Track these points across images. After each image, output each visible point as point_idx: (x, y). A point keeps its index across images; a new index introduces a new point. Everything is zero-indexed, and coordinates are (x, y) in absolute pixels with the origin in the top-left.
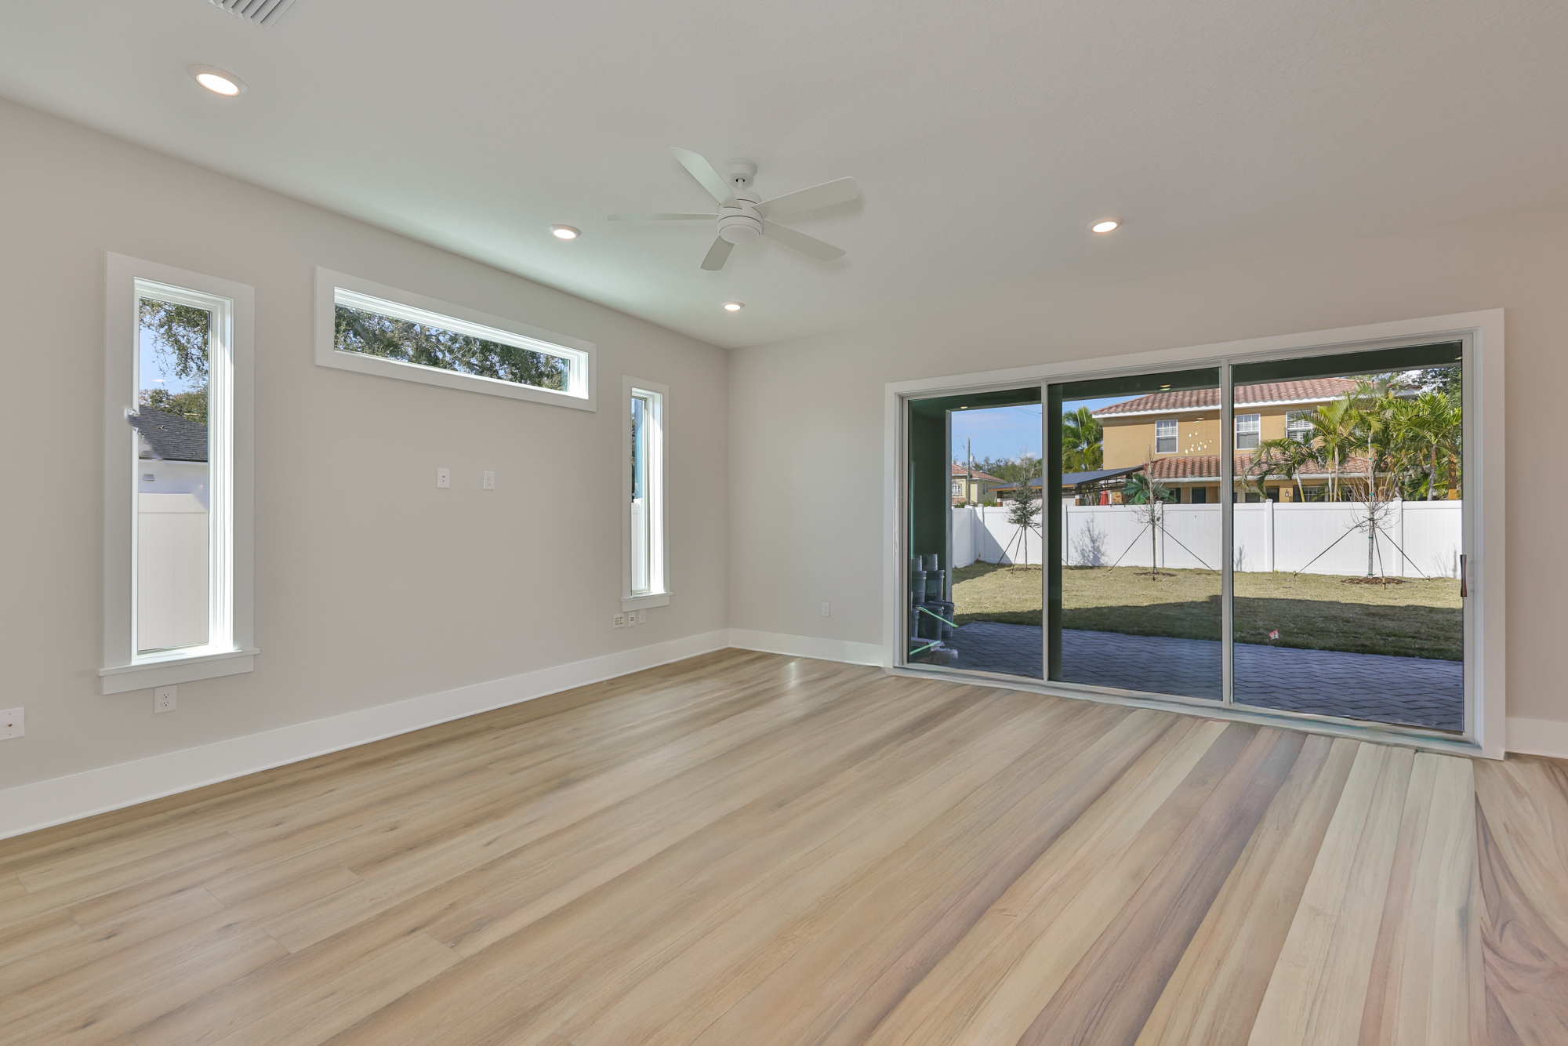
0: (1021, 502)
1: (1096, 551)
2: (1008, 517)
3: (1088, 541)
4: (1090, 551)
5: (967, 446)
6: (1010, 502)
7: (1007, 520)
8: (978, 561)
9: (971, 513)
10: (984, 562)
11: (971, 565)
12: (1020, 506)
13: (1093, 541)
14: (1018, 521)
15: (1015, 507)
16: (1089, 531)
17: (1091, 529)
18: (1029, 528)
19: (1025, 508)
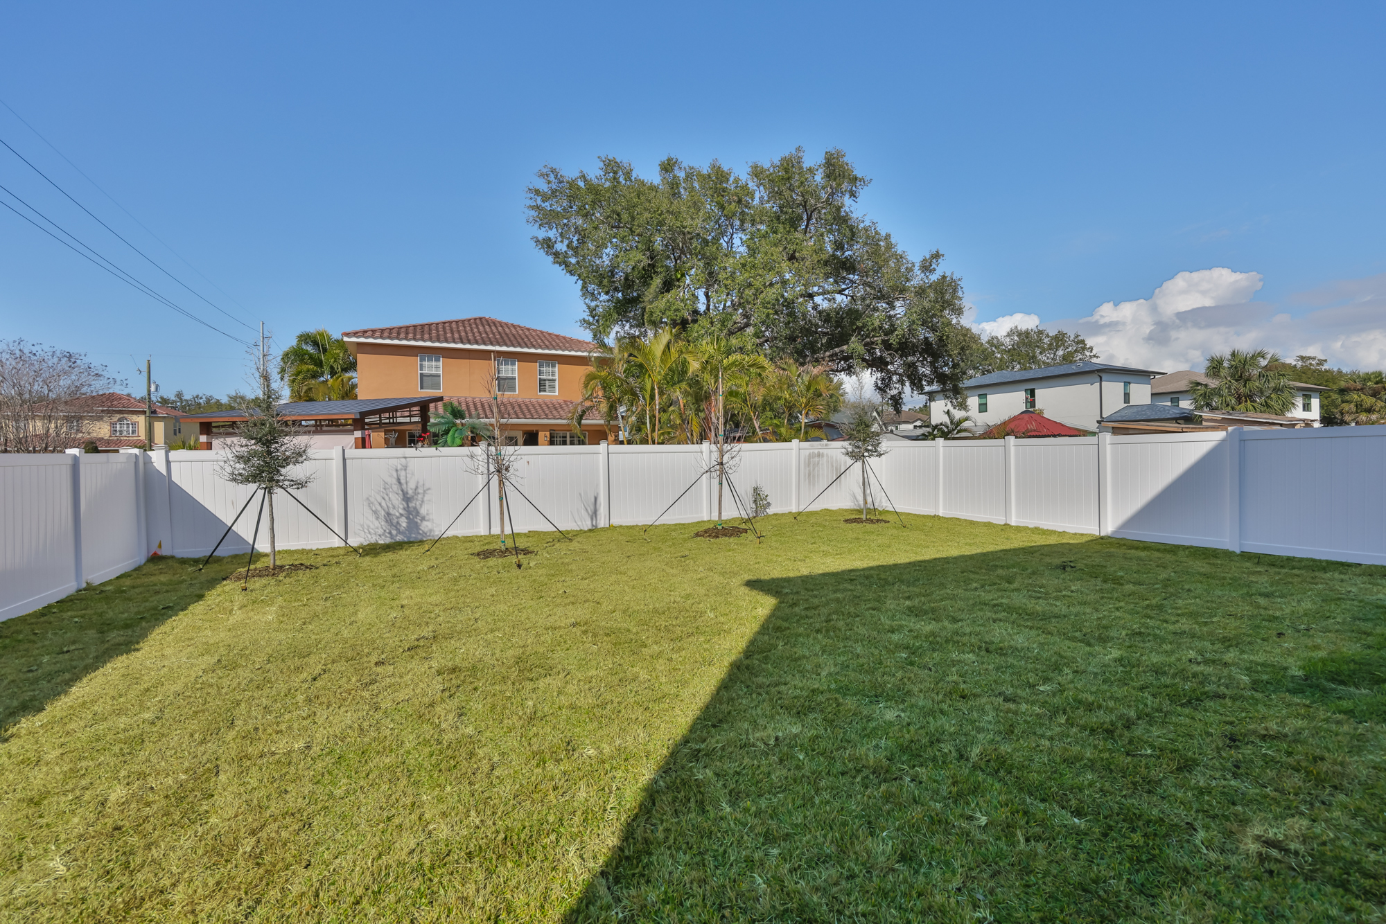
0: (259, 441)
1: (413, 515)
2: (229, 470)
3: (397, 500)
4: (401, 515)
5: (145, 370)
6: (235, 440)
7: (227, 476)
8: (155, 559)
9: (136, 463)
10: (172, 557)
11: (138, 569)
12: (258, 448)
13: (407, 499)
14: (254, 478)
15: (245, 449)
16: (399, 482)
17: (403, 481)
18: (278, 491)
19: (269, 453)
